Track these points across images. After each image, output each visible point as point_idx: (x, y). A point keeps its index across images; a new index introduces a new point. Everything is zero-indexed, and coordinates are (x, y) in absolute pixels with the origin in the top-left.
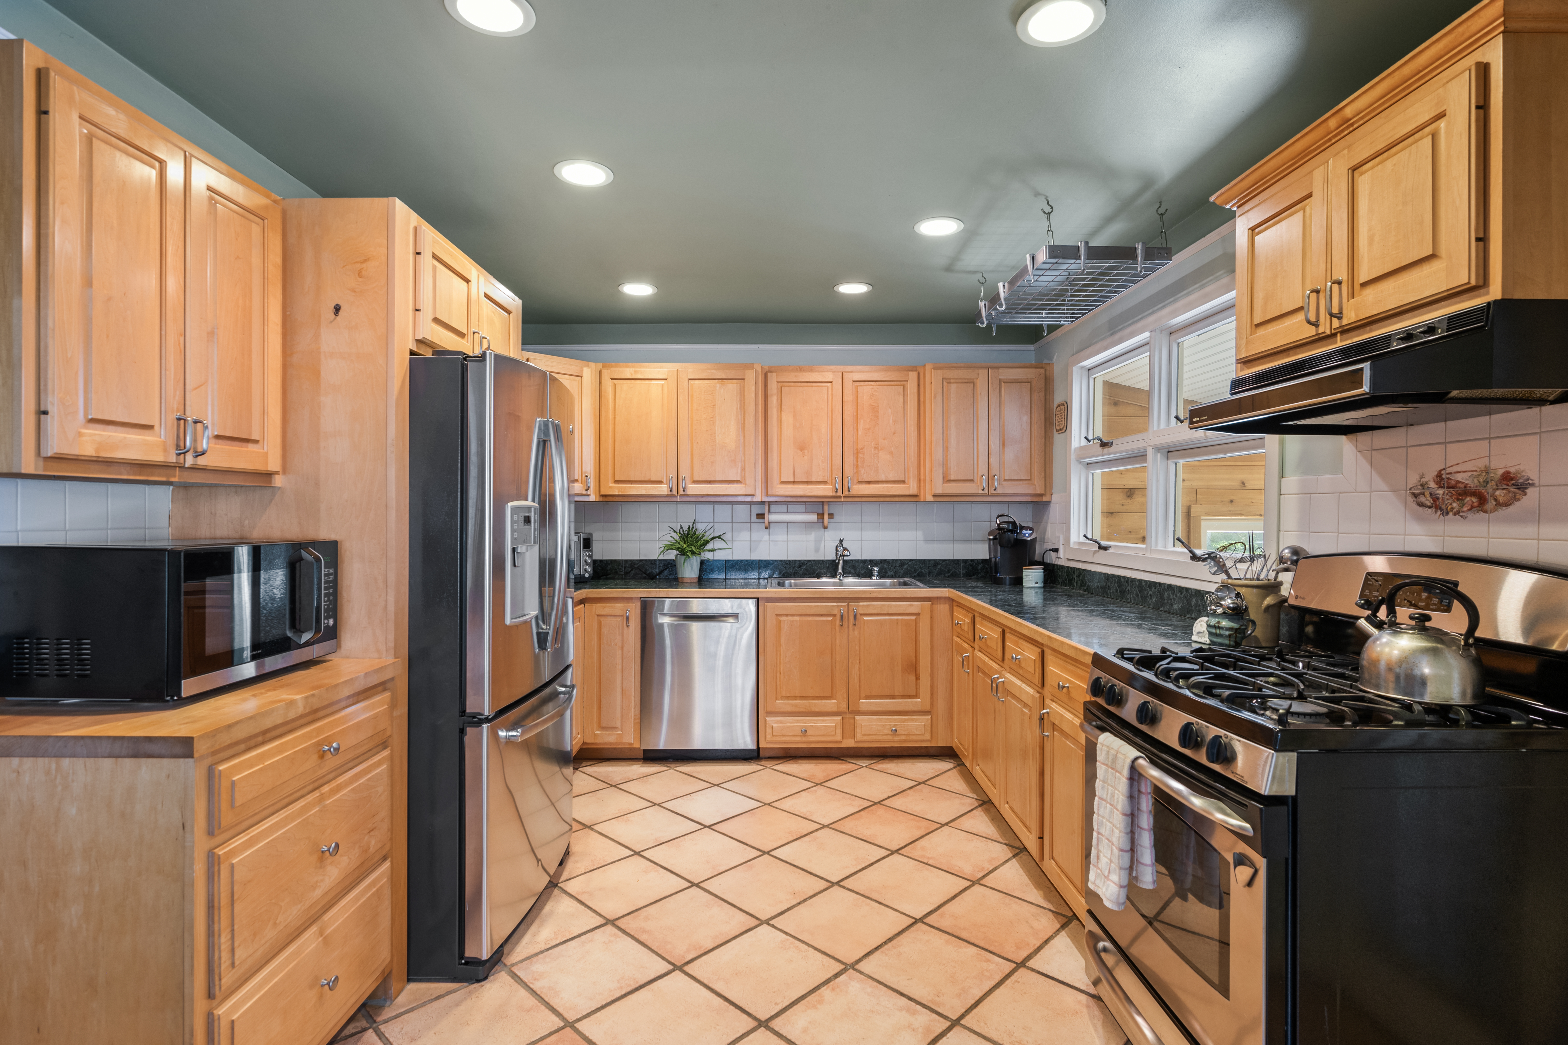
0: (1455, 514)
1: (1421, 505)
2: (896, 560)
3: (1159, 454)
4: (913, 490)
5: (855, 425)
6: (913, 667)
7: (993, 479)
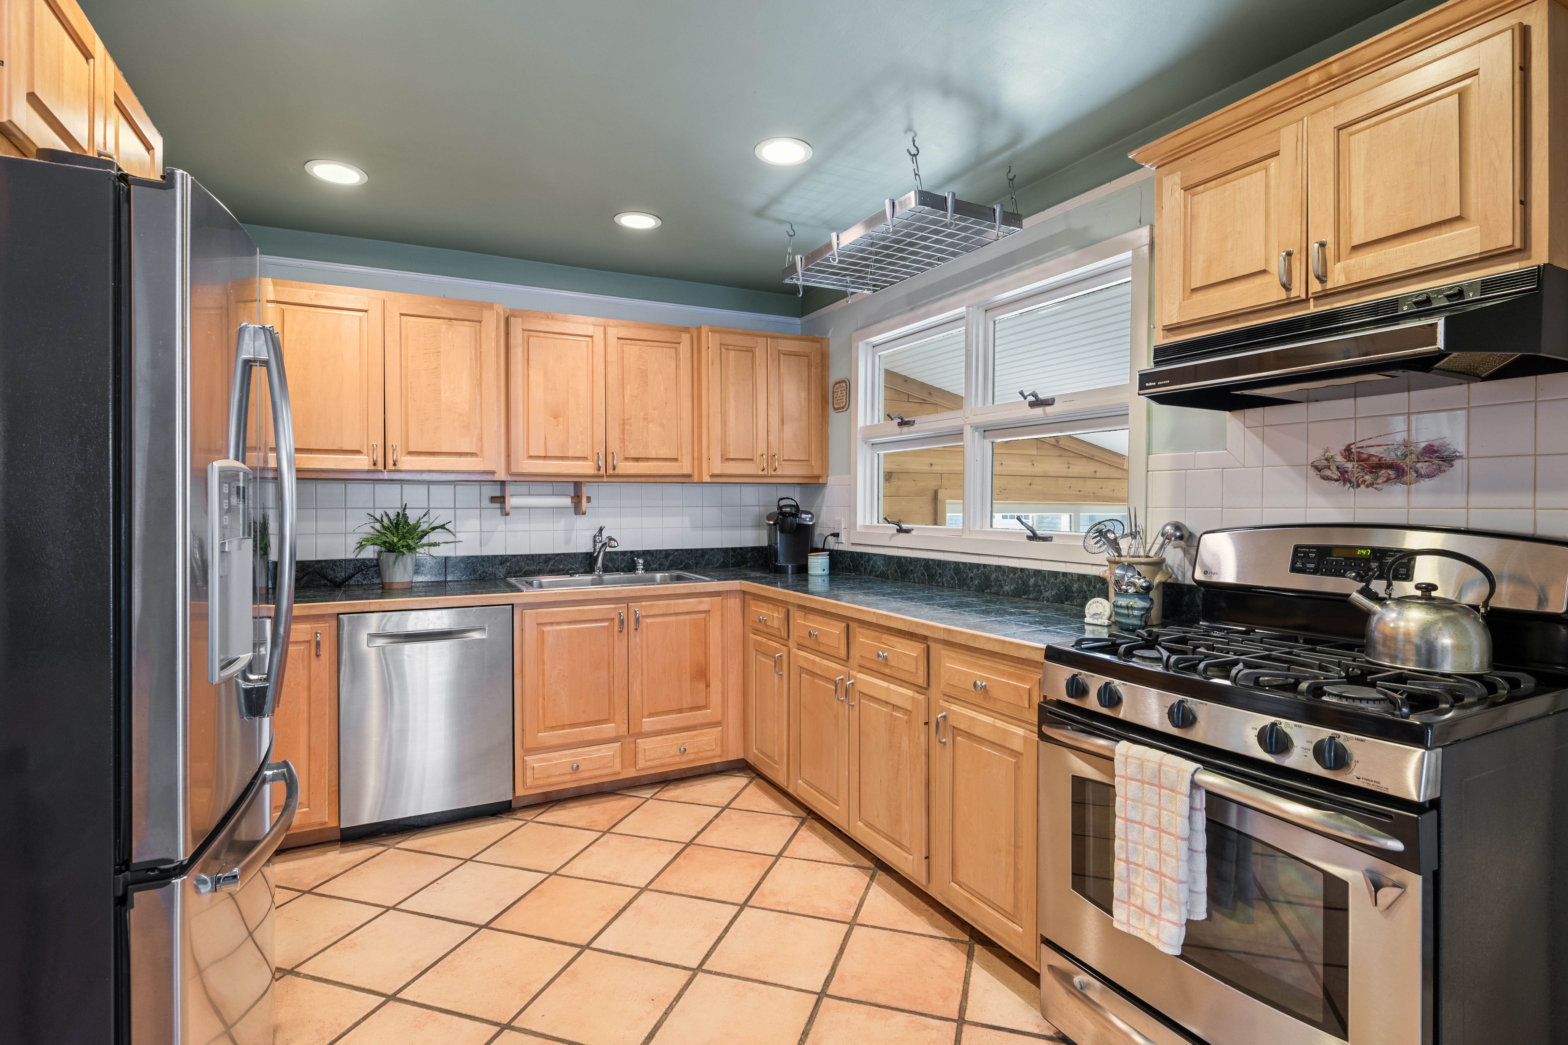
0: (1368, 486)
1: (1324, 478)
2: (661, 551)
3: (977, 434)
4: (686, 470)
5: (621, 390)
6: (701, 674)
7: (772, 459)
